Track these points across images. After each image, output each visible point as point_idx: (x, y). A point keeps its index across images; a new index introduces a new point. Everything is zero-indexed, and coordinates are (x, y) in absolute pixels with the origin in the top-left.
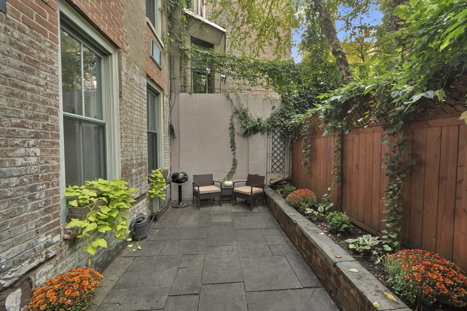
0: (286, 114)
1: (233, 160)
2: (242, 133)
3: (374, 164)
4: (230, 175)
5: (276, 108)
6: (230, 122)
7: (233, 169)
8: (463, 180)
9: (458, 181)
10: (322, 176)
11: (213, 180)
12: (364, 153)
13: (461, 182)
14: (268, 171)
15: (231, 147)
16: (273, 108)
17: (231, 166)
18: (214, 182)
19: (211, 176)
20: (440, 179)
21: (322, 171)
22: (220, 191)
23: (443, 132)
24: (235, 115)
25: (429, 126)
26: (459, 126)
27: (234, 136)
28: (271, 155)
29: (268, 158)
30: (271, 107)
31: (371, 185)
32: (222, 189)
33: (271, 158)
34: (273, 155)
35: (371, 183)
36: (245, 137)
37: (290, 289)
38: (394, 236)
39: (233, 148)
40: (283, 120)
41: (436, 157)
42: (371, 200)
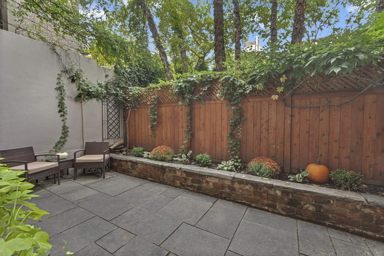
0: (121, 84)
1: (62, 128)
2: (74, 97)
3: (217, 122)
4: (59, 146)
5: (110, 78)
6: (57, 81)
7: (61, 138)
8: (263, 124)
9: (261, 125)
10: (169, 135)
11: (35, 155)
12: (210, 116)
13: (263, 125)
14: (104, 138)
15: (60, 111)
16: (107, 76)
17: (61, 135)
18: (36, 157)
19: (31, 149)
20: (254, 125)
21: (169, 132)
22: (58, 165)
23: (255, 104)
24: (63, 74)
25: (249, 101)
26: (261, 101)
27: (63, 98)
28: (106, 123)
29: (104, 125)
30: (104, 75)
31: (215, 134)
32: (59, 163)
33: (106, 125)
34: (108, 121)
35: (215, 133)
36: (77, 102)
37: (210, 208)
38: (237, 157)
39: (62, 113)
40: (118, 89)
41: (252, 116)
42: (216, 143)
